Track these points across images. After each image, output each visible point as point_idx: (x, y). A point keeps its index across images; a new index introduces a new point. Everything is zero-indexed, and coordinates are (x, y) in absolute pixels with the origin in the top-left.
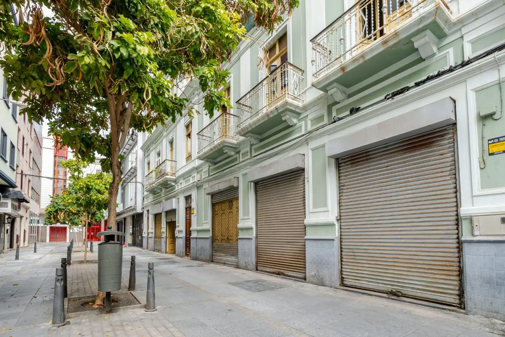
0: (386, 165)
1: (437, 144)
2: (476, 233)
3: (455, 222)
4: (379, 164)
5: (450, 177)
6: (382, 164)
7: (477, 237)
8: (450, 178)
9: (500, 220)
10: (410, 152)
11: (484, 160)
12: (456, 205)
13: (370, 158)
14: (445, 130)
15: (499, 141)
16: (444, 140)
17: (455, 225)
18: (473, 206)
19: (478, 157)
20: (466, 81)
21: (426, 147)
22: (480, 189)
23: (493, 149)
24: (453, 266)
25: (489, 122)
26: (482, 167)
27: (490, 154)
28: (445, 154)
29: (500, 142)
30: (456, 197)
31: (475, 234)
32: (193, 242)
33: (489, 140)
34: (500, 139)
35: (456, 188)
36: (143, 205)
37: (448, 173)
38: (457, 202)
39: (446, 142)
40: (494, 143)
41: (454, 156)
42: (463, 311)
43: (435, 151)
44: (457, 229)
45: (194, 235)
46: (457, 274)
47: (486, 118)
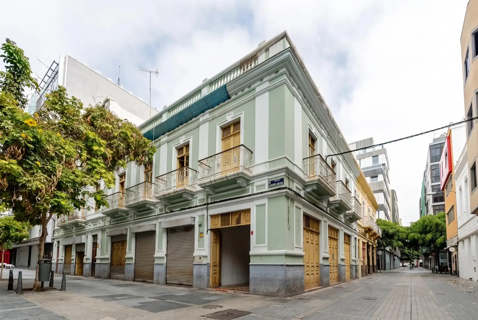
2: (196, 262)
3: (193, 258)
14: (192, 227)
20: (197, 212)
22: (198, 248)
24: (191, 273)
25: (200, 227)
26: (199, 241)
27: (200, 237)
32: (97, 266)
33: (200, 233)
34: (202, 233)
36: (53, 236)
38: (194, 251)
42: (192, 287)
45: (98, 262)
46: (192, 275)
47: (200, 225)
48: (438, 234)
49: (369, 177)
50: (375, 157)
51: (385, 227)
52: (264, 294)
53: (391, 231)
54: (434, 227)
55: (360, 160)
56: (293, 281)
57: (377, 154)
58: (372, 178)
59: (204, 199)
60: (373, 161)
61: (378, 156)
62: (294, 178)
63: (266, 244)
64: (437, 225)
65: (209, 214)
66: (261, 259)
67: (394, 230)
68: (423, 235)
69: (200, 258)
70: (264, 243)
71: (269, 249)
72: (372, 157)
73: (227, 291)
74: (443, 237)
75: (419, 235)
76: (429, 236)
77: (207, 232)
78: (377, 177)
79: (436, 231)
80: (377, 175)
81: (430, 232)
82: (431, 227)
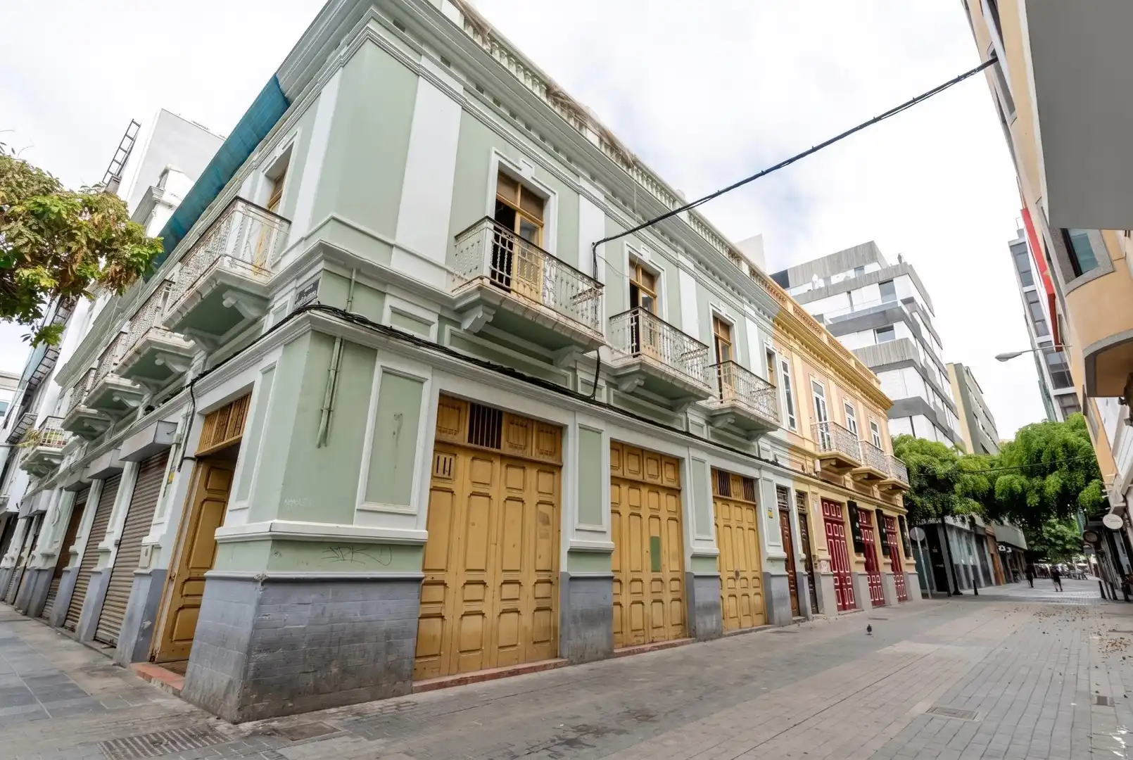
27: (169, 483)
47: (178, 446)
48: (1080, 476)
49: (872, 331)
50: (886, 283)
51: (923, 457)
53: (941, 470)
54: (1061, 457)
55: (849, 293)
56: (309, 645)
57: (888, 278)
58: (879, 331)
60: (883, 294)
61: (892, 281)
62: (385, 284)
63: (248, 501)
64: (1069, 450)
65: (196, 411)
67: (949, 467)
68: (1037, 482)
69: (147, 552)
70: (247, 497)
72: (877, 284)
74: (1094, 483)
75: (1023, 479)
76: (1053, 483)
77: (181, 465)
78: (891, 328)
79: (1071, 469)
80: (890, 325)
81: (1053, 468)
82: (1053, 456)
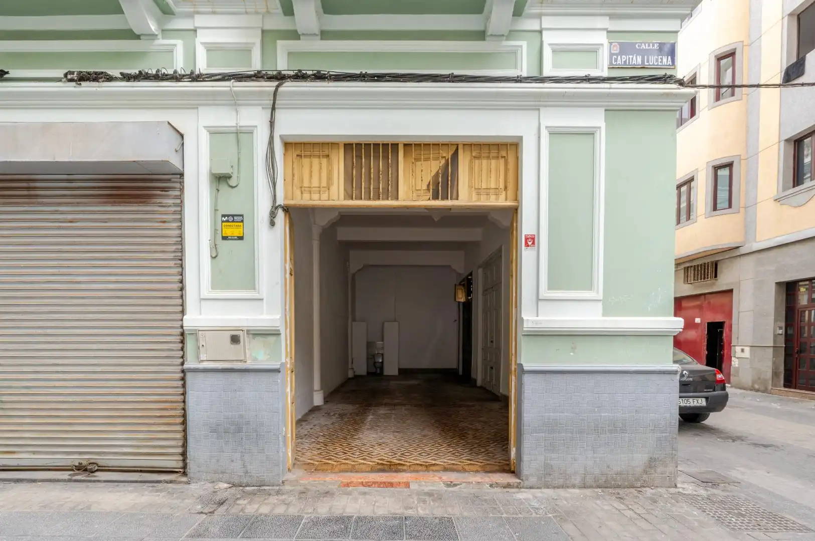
0: (70, 217)
1: (158, 201)
2: (203, 357)
3: (179, 338)
4: (56, 212)
5: (174, 262)
6: (62, 213)
7: (204, 363)
8: (175, 264)
9: (229, 339)
10: (113, 204)
11: (215, 245)
12: (181, 310)
13: (37, 196)
14: (169, 180)
15: (234, 220)
16: (167, 197)
17: (179, 342)
18: (201, 314)
19: (209, 239)
20: (197, 108)
21: (141, 202)
22: (210, 290)
23: (228, 232)
24: (175, 409)
25: (224, 188)
26: (214, 256)
27: (225, 238)
28: (169, 222)
29: (235, 222)
30: (182, 297)
31: (202, 359)
33: (224, 216)
34: (236, 218)
35: (181, 282)
37: (171, 256)
38: (182, 305)
39: (171, 201)
40: (227, 221)
41: (181, 229)
42: (184, 479)
43: (153, 212)
44: (182, 349)
46: (181, 421)
47: (220, 179)
52: (589, 480)
59: (246, 50)
63: (598, 293)
65: (279, 131)
66: (573, 349)
69: (235, 339)
70: (590, 287)
71: (606, 313)
73: (407, 485)
77: (273, 215)
